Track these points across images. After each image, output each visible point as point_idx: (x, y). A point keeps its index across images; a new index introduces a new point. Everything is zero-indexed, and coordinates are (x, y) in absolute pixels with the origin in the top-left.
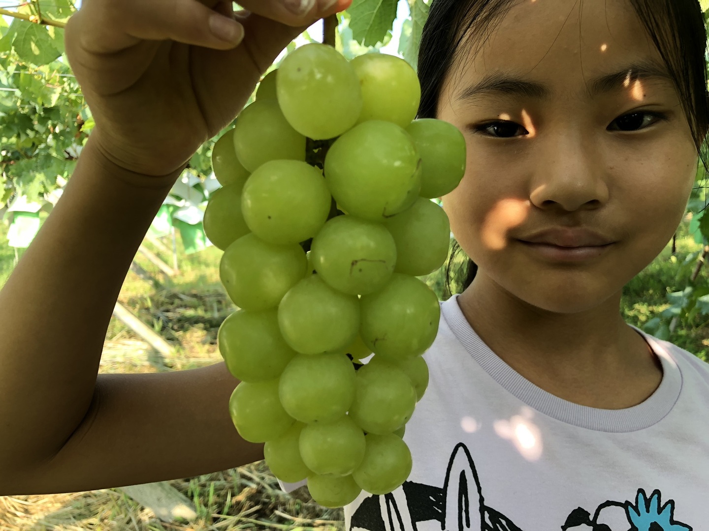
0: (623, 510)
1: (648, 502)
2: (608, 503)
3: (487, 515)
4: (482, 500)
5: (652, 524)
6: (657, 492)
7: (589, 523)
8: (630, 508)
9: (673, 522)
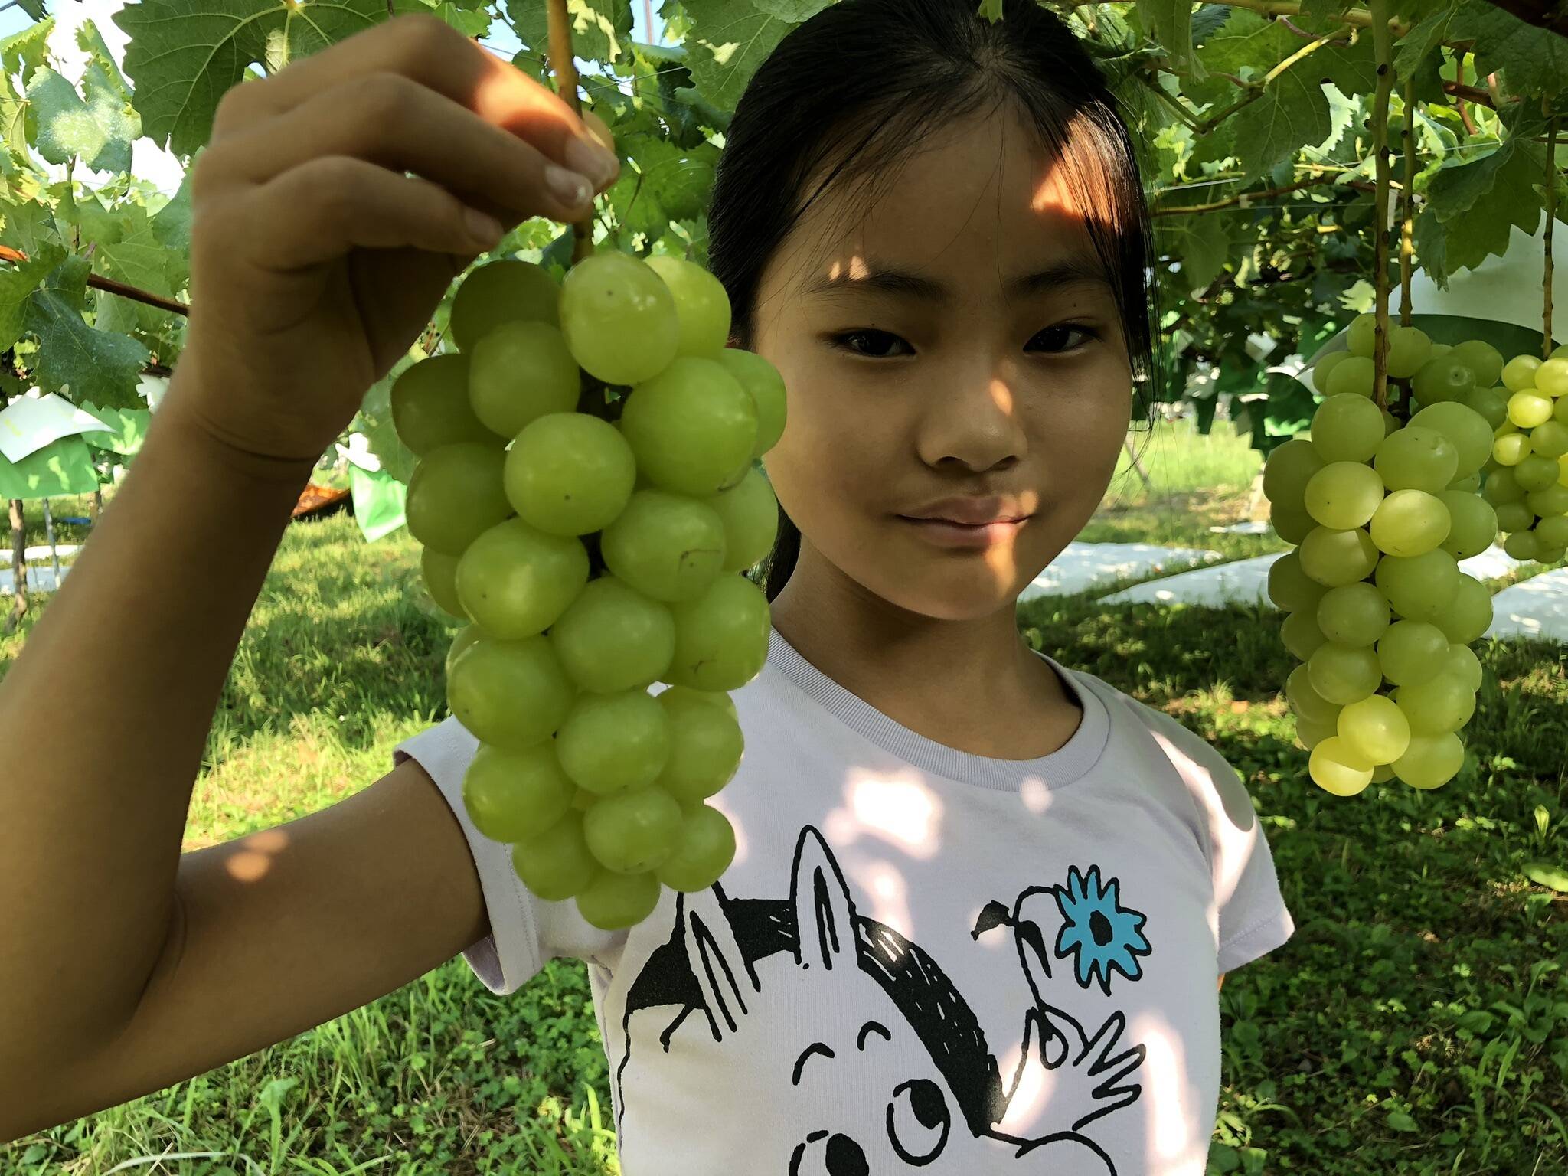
0: (1052, 898)
1: (1084, 883)
2: (1032, 890)
3: (862, 929)
4: (852, 908)
5: (1092, 914)
6: (1094, 869)
7: (1009, 922)
8: (1062, 895)
9: (1120, 910)
